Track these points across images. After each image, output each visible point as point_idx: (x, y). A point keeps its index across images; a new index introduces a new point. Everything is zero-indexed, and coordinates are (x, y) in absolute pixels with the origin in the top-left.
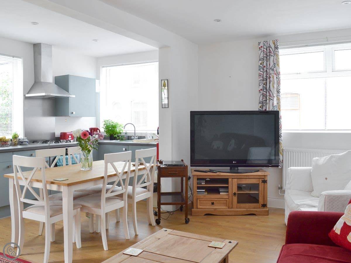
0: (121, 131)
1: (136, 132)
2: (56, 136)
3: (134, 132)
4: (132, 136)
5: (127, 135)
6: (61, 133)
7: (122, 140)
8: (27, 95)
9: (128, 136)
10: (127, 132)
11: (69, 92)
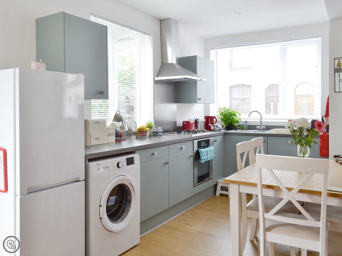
0: (239, 120)
1: (262, 120)
2: (177, 125)
3: (260, 120)
4: (257, 126)
5: (247, 124)
6: (184, 122)
7: (243, 129)
8: (157, 79)
9: (249, 125)
10: (248, 120)
11: (196, 74)
